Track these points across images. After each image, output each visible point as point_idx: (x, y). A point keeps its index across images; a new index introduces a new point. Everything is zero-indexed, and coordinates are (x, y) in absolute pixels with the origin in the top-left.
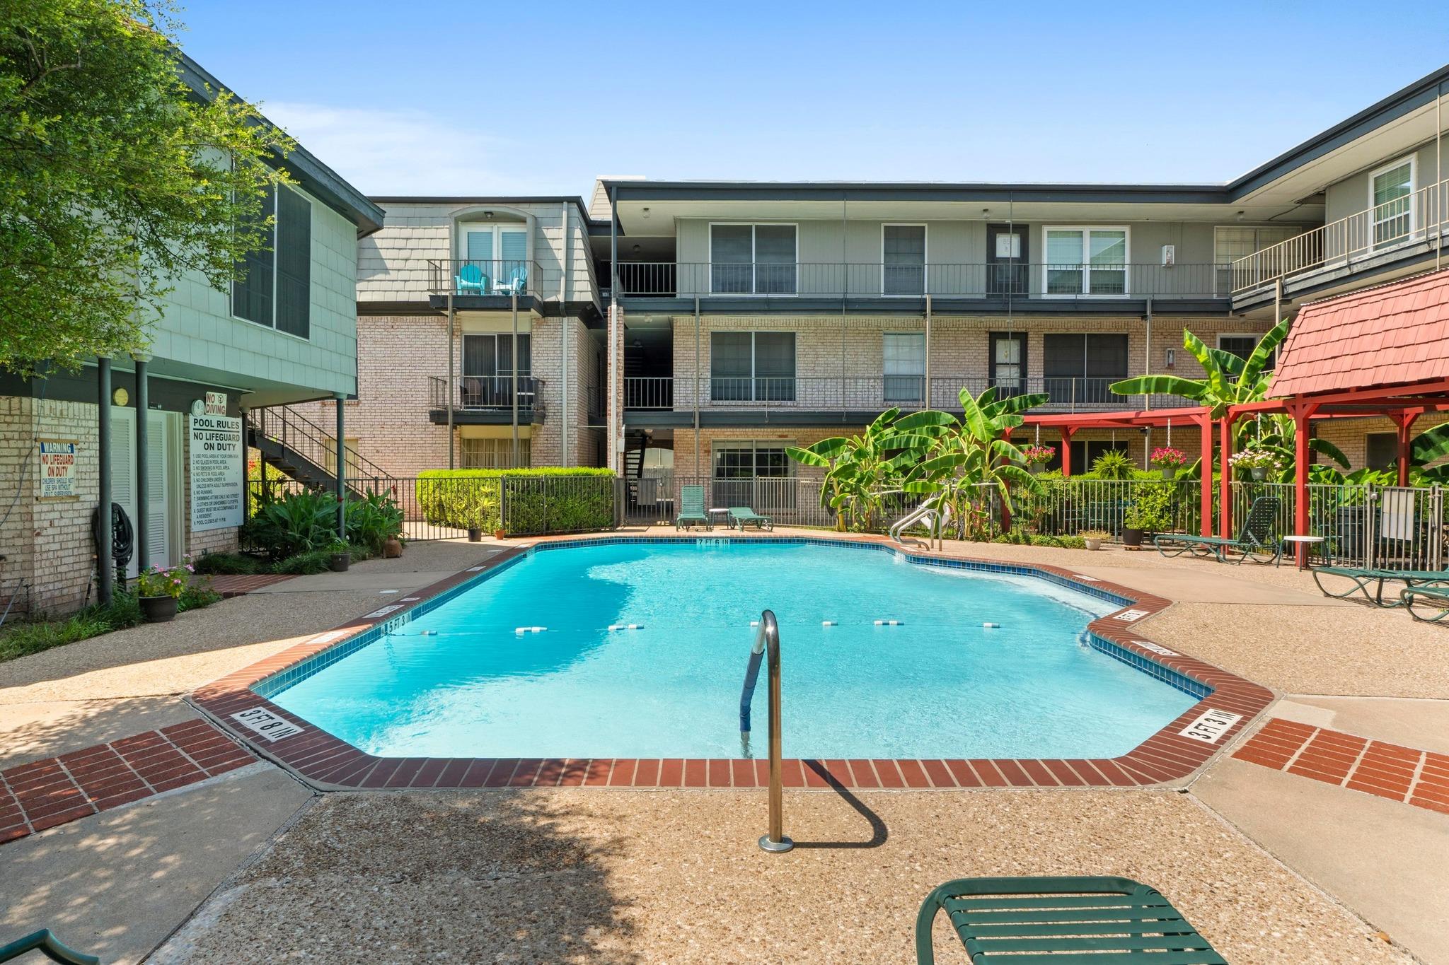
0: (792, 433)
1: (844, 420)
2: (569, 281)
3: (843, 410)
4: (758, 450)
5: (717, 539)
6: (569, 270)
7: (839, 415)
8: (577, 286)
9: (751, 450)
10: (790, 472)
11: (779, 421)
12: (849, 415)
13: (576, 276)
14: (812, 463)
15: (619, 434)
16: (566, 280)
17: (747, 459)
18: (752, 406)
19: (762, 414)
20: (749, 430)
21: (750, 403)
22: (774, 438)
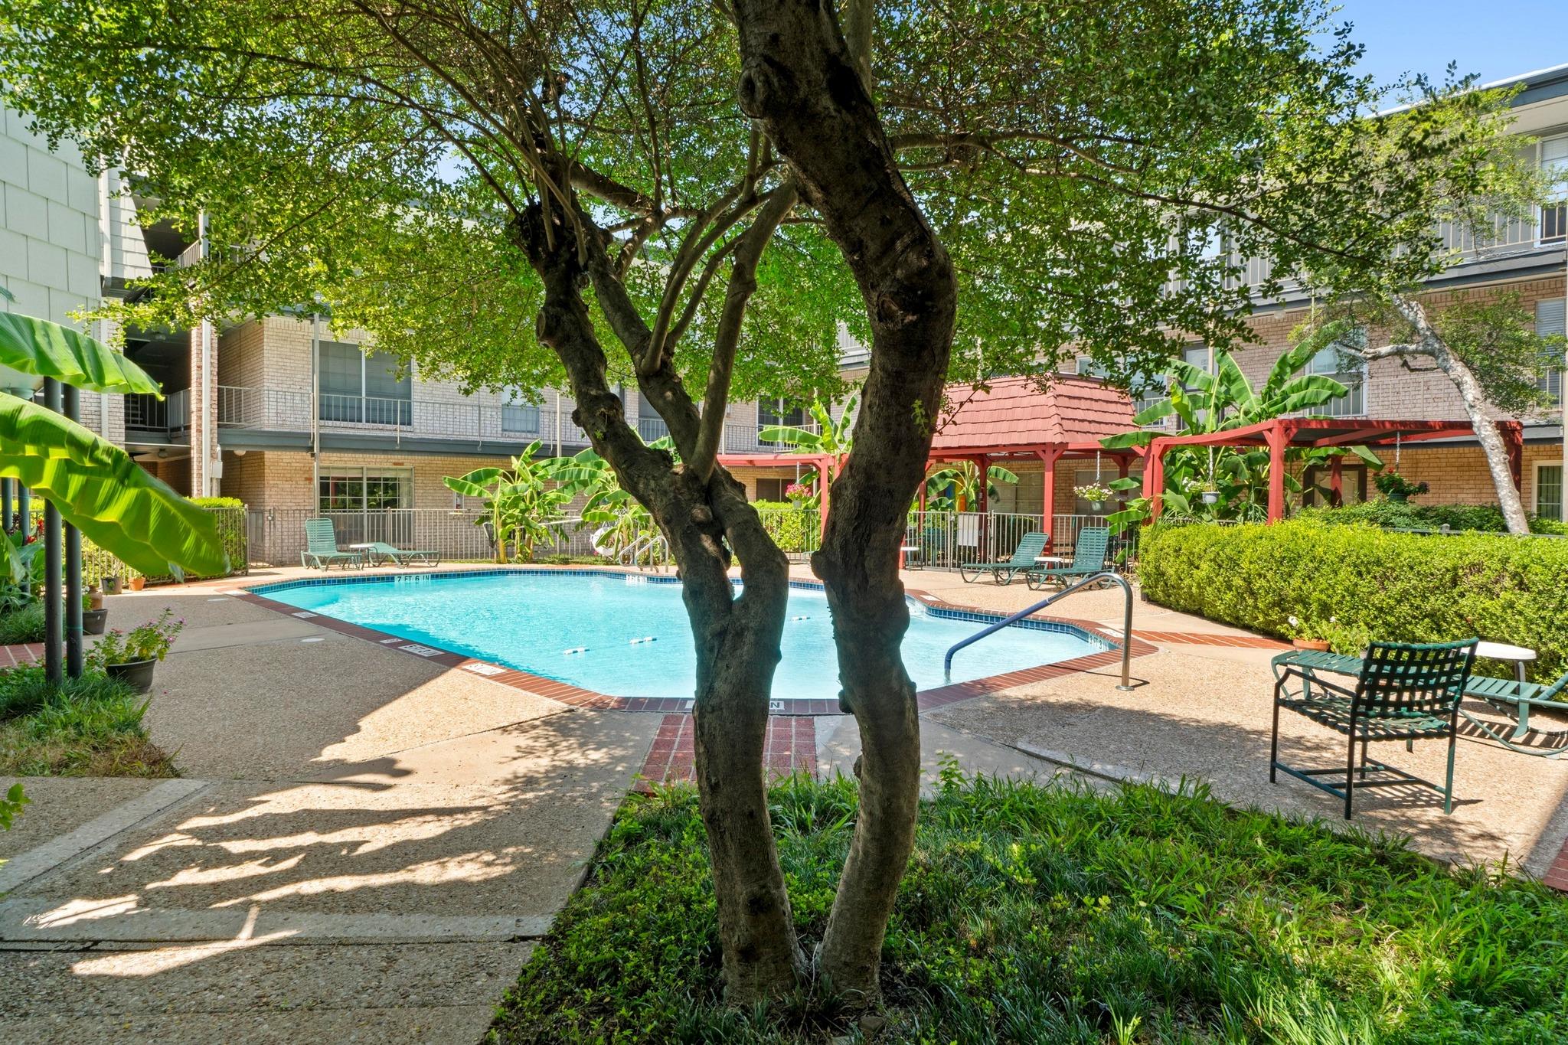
0: (409, 461)
1: (479, 449)
2: (116, 250)
3: (477, 439)
4: (369, 479)
5: (417, 576)
6: (116, 236)
7: (475, 444)
8: (128, 259)
9: (361, 479)
10: (404, 501)
11: (412, 448)
12: (485, 444)
13: (126, 245)
14: (475, 494)
15: (213, 456)
16: (112, 249)
17: (356, 489)
18: (364, 429)
19: (393, 440)
20: (359, 456)
21: (360, 425)
22: (386, 466)
